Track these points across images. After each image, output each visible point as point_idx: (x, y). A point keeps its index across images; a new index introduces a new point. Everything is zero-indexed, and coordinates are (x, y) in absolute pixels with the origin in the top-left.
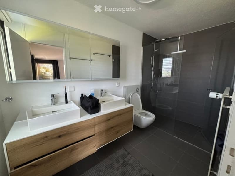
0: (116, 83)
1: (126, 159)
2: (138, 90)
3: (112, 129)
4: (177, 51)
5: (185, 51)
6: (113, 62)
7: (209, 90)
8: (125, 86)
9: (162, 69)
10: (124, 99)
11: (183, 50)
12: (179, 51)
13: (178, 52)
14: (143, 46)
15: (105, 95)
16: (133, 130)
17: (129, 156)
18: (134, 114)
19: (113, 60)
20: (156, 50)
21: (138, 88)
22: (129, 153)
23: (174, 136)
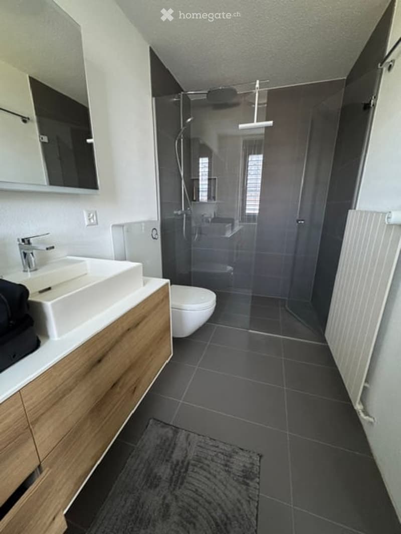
0: (85, 214)
1: (177, 455)
2: (157, 234)
3: (118, 389)
4: (253, 122)
5: (270, 123)
6: (43, 144)
7: (299, 222)
8: (117, 223)
9: (198, 180)
10: (138, 267)
11: (267, 120)
12: (257, 121)
13: (256, 124)
14: (153, 95)
15: (43, 263)
16: (172, 355)
17: (182, 436)
18: (172, 308)
19: (45, 139)
20: (189, 120)
21: (155, 229)
22: (176, 430)
23: (250, 331)
